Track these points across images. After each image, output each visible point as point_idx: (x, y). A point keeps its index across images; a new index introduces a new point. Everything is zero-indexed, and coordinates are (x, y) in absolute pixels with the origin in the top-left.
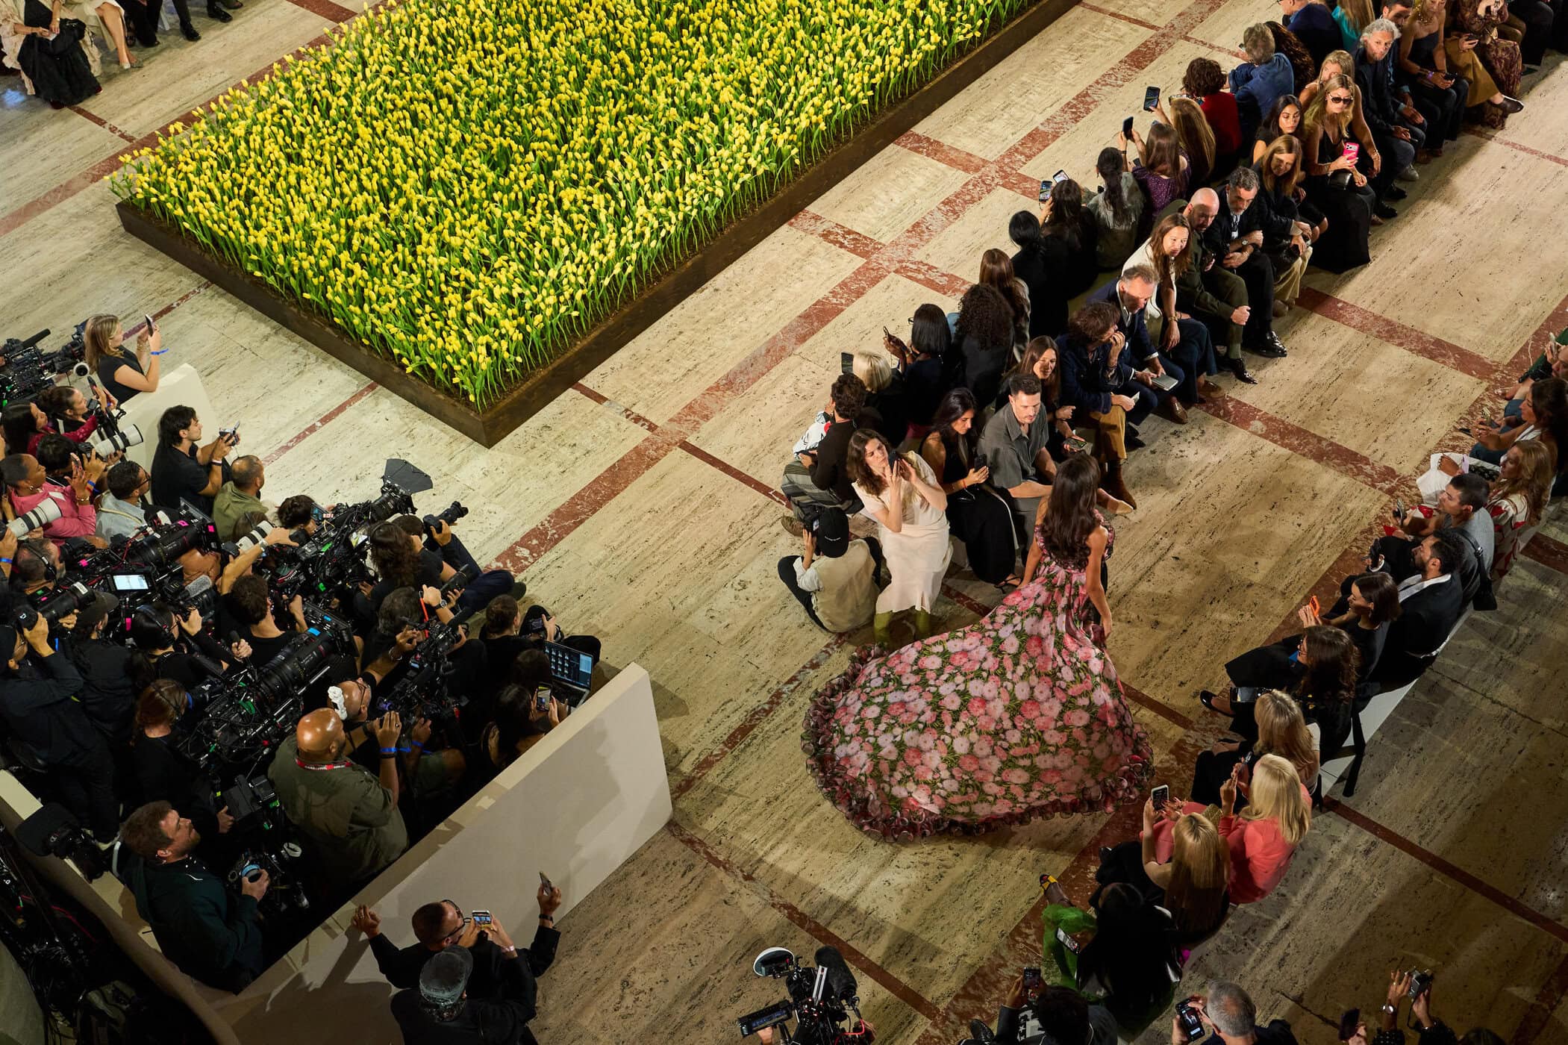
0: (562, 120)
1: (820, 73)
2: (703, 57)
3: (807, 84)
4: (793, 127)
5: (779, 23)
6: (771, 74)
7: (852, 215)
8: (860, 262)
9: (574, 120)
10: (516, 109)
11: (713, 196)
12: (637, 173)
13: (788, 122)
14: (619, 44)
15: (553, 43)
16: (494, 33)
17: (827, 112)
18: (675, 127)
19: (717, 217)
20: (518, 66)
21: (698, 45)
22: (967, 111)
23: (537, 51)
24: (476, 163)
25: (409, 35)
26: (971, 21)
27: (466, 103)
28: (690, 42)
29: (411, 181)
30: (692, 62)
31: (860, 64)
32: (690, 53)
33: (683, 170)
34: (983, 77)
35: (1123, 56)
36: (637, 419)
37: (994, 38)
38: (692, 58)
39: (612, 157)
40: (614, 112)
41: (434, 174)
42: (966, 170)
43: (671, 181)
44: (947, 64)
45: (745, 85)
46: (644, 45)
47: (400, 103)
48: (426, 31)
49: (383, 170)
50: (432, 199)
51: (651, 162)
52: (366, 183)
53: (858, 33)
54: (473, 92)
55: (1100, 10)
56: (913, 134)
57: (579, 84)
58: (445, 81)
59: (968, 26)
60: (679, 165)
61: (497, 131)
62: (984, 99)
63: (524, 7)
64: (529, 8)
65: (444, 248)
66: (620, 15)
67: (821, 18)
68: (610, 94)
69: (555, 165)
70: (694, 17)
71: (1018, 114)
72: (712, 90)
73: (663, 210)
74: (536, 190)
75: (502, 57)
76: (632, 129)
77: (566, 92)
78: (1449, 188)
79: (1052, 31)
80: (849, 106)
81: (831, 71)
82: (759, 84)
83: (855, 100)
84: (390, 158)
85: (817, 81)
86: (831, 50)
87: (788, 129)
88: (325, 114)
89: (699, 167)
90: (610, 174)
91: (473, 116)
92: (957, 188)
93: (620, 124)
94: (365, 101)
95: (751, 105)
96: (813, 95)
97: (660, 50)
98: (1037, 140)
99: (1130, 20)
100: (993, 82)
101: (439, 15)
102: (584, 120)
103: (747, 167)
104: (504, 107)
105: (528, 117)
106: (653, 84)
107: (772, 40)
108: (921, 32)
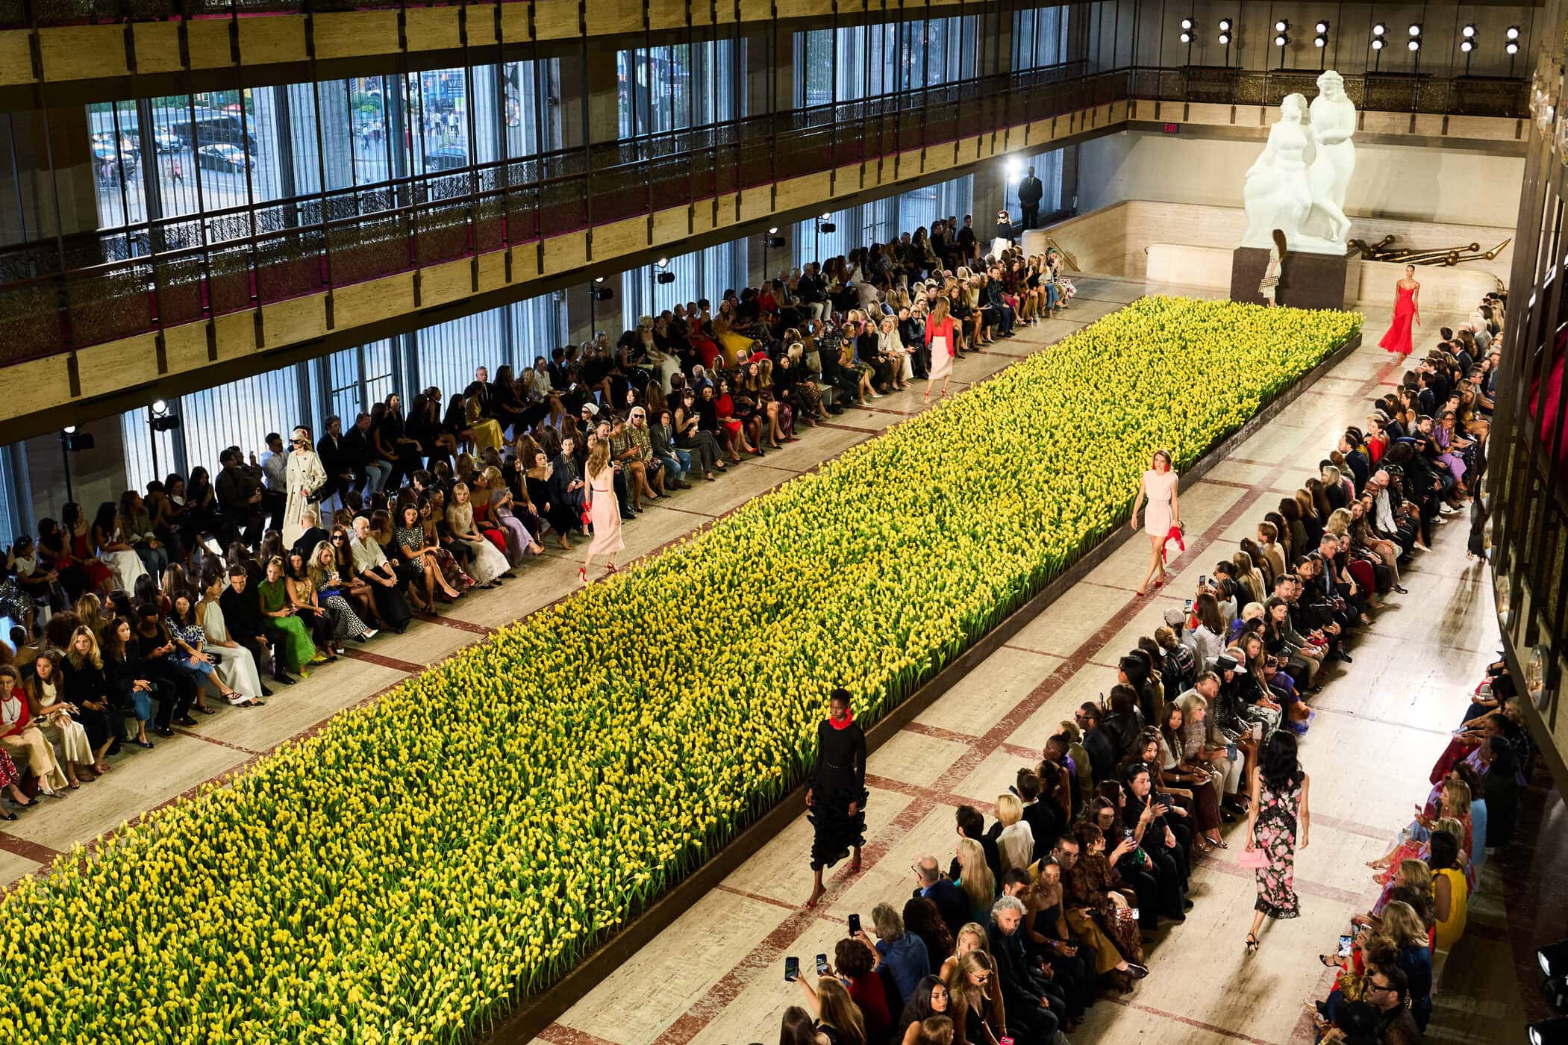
0: (168, 1030)
1: (457, 967)
2: (330, 954)
3: (443, 979)
4: (429, 1026)
5: (412, 917)
6: (404, 970)
9: (183, 1029)
10: (116, 1020)
13: (423, 1020)
14: (237, 944)
15: (163, 946)
16: (96, 937)
17: (464, 1008)
18: (298, 1032)
20: (122, 972)
21: (325, 942)
22: (613, 998)
23: (144, 955)
26: (611, 907)
27: (57, 1016)
28: (316, 939)
30: (318, 960)
31: (499, 956)
32: (316, 951)
34: (627, 963)
35: (764, 936)
37: (635, 923)
38: (318, 956)
40: (229, 1018)
44: (589, 951)
45: (376, 983)
46: (265, 944)
48: (16, 937)
53: (495, 924)
54: (67, 1003)
55: (737, 892)
56: (558, 1027)
57: (190, 990)
58: (34, 992)
59: (608, 913)
62: (629, 986)
63: (132, 908)
64: (137, 909)
66: (240, 913)
67: (456, 910)
68: (225, 998)
70: (320, 913)
71: (665, 1000)
72: (339, 989)
75: (104, 963)
77: (176, 998)
79: (692, 914)
80: (488, 1000)
81: (468, 964)
82: (390, 981)
83: (495, 993)
85: (454, 975)
86: (467, 942)
87: (424, 1029)
91: (65, 1030)
93: (235, 1031)
95: (382, 1004)
96: (450, 990)
97: (282, 949)
98: (686, 1027)
99: (768, 901)
100: (637, 968)
101: (34, 919)
102: (194, 1029)
104: (101, 1018)
105: (129, 1029)
106: (274, 986)
107: (404, 934)
108: (560, 921)
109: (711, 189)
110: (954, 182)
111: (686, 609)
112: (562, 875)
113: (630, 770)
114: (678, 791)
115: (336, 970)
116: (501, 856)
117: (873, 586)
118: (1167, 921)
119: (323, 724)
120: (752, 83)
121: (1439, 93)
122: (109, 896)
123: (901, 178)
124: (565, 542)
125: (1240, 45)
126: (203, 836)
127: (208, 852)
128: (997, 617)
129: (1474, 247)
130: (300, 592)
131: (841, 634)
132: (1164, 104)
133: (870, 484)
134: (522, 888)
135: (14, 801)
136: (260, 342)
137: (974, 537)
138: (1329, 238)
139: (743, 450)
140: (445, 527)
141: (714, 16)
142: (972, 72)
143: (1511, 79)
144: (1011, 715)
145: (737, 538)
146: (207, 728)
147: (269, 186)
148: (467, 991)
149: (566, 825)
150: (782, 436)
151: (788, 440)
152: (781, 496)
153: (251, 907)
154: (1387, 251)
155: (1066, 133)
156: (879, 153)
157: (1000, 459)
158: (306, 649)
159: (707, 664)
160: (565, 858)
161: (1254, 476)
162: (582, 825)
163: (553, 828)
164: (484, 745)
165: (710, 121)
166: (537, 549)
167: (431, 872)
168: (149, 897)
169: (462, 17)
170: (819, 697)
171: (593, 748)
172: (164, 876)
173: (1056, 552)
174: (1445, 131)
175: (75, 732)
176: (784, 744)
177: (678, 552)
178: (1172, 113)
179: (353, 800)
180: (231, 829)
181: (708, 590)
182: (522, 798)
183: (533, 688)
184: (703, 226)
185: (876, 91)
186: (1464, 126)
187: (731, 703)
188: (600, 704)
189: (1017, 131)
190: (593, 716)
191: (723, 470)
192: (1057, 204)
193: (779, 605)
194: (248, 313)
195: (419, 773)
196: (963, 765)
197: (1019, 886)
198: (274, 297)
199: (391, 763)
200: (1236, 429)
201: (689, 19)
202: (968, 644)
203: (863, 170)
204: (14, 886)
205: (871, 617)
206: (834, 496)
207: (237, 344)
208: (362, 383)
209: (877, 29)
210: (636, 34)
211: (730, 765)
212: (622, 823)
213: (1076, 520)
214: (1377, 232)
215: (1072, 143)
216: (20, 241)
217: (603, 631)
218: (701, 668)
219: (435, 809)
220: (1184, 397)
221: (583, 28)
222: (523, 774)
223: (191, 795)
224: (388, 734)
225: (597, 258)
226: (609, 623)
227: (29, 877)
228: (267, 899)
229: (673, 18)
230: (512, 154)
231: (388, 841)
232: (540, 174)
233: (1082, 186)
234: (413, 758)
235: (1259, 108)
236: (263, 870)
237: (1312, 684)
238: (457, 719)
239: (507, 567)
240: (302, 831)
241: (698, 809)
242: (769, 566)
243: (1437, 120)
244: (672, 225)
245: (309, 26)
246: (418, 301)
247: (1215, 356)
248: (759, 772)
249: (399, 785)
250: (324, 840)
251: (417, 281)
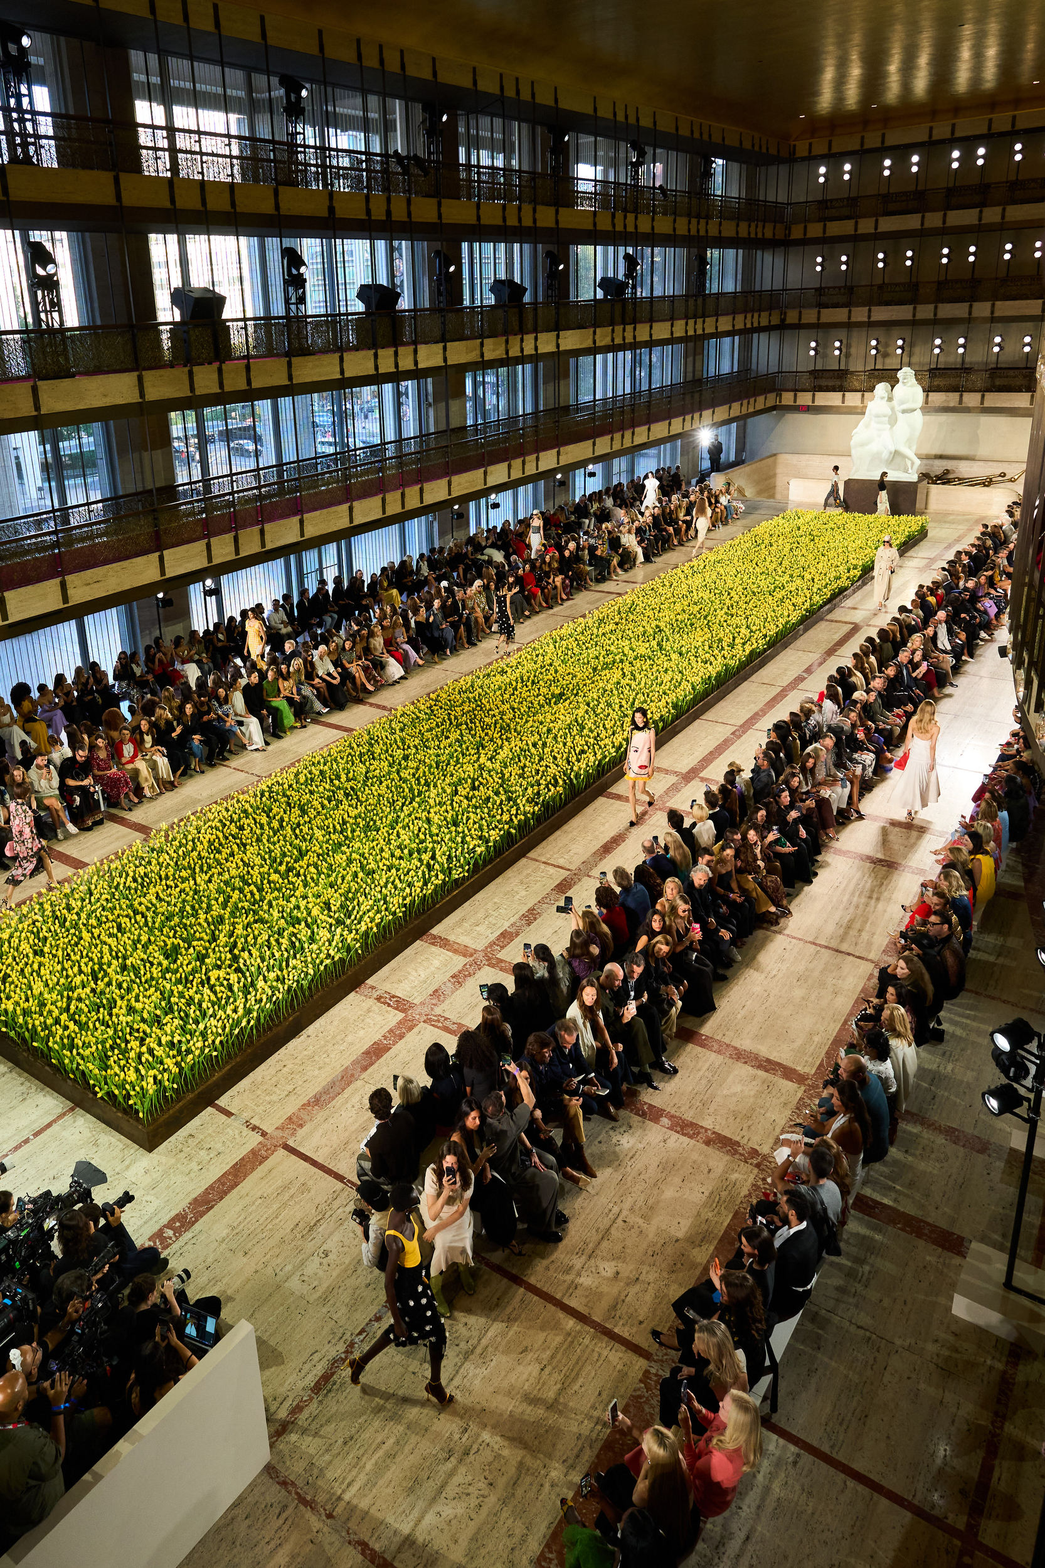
0: (212, 927)
1: (373, 898)
2: (301, 889)
3: (365, 904)
4: (357, 931)
5: (348, 869)
6: (343, 899)
7: (396, 986)
8: (401, 1015)
9: (220, 927)
10: (184, 921)
11: (307, 974)
12: (259, 960)
13: (353, 927)
14: (250, 882)
15: (210, 881)
16: (174, 875)
17: (377, 921)
18: (284, 931)
19: (309, 988)
20: (187, 894)
21: (299, 881)
22: (463, 920)
23: (199, 886)
24: (156, 955)
25: (121, 877)
26: (461, 866)
27: (153, 917)
28: (294, 880)
29: (113, 967)
30: (295, 892)
31: (397, 893)
32: (294, 887)
33: (288, 958)
35: (553, 886)
36: (254, 1128)
37: (476, 877)
38: (295, 889)
39: (243, 950)
40: (246, 922)
41: (128, 962)
42: (465, 956)
43: (281, 965)
44: (449, 892)
45: (327, 905)
46: (265, 882)
47: (111, 917)
48: (131, 874)
49: (96, 960)
50: (124, 978)
51: (268, 953)
52: (84, 968)
53: (395, 875)
54: (158, 911)
55: (537, 861)
56: (431, 934)
57: (224, 906)
58: (140, 904)
59: (460, 870)
60: (286, 954)
61: (171, 934)
62: (472, 913)
65: (131, 1010)
67: (373, 866)
68: (244, 911)
69: (207, 956)
70: (296, 866)
71: (494, 922)
72: (307, 908)
73: (275, 984)
74: (194, 971)
75: (178, 890)
76: (256, 932)
77: (216, 910)
78: (756, 962)
79: (509, 873)
80: (391, 917)
81: (379, 897)
82: (335, 905)
83: (394, 913)
84: (101, 952)
85: (371, 902)
86: (379, 884)
87: (354, 932)
88: (62, 925)
89: (298, 956)
90: (241, 961)
91: (157, 925)
92: (460, 967)
93: (249, 929)
94: (89, 916)
95: (331, 917)
96: (369, 911)
97: (275, 885)
98: (506, 937)
99: (554, 866)
100: (477, 903)
101: (141, 865)
102: (226, 928)
103: (328, 956)
104: (176, 919)
105: (191, 926)
106: (270, 905)
107: (343, 878)
108: (432, 873)
109: (521, 452)
110: (668, 445)
111: (506, 696)
112: (433, 848)
113: (474, 788)
114: (502, 801)
115: (305, 897)
116: (398, 835)
117: (618, 683)
118: (801, 884)
119: (299, 761)
120: (545, 390)
121: (978, 379)
122: (181, 853)
123: (635, 443)
124: (437, 660)
125: (848, 356)
126: (232, 821)
127: (234, 829)
128: (695, 701)
129: (1003, 475)
130: (286, 687)
131: (599, 711)
132: (799, 394)
133: (617, 624)
134: (411, 855)
135: (130, 801)
136: (263, 545)
137: (681, 654)
138: (906, 471)
139: (540, 604)
140: (367, 650)
141: (522, 350)
142: (679, 379)
143: (1027, 368)
144: (703, 760)
145: (537, 656)
146: (235, 762)
147: (269, 458)
148: (379, 911)
149: (436, 819)
150: (564, 597)
151: (568, 599)
152: (563, 631)
153: (258, 861)
154: (944, 479)
155: (738, 414)
156: (622, 429)
157: (697, 608)
158: (289, 718)
159: (519, 728)
160: (435, 838)
161: (857, 617)
162: (445, 819)
163: (428, 821)
164: (389, 773)
165: (521, 413)
166: (421, 662)
167: (359, 844)
168: (202, 854)
169: (376, 356)
170: (586, 748)
171: (452, 775)
172: (211, 843)
173: (732, 663)
174: (982, 403)
175: (163, 762)
176: (565, 775)
177: (502, 664)
178: (805, 399)
179: (315, 802)
180: (247, 818)
181: (520, 685)
182: (411, 803)
183: (417, 741)
184: (516, 474)
185: (620, 393)
186: (995, 399)
187: (533, 750)
188: (456, 751)
189: (707, 413)
190: (452, 757)
191: (528, 617)
192: (732, 458)
193: (562, 694)
194: (257, 528)
195: (352, 788)
196: (674, 789)
197: (707, 857)
198: (271, 519)
199: (336, 782)
200: (846, 589)
201: (507, 353)
202: (677, 717)
203: (612, 439)
204: (130, 846)
205: (617, 701)
206: (595, 631)
207: (249, 546)
208: (321, 570)
209: (620, 354)
210: (476, 363)
211: (532, 786)
212: (468, 818)
213: (744, 644)
214: (938, 467)
215: (741, 419)
216: (133, 491)
217: (458, 709)
218: (515, 730)
219: (362, 809)
220: (813, 570)
221: (445, 360)
222: (411, 790)
223: (226, 799)
224: (335, 766)
225: (454, 495)
226: (462, 704)
227: (138, 841)
228: (267, 857)
229: (498, 352)
230: (405, 436)
231: (334, 826)
232: (421, 446)
233: (748, 447)
234: (348, 780)
235: (860, 394)
236: (265, 841)
237: (895, 742)
238: (374, 758)
239: (403, 673)
240: (286, 819)
241: (513, 811)
242: (556, 671)
243: (978, 396)
244: (498, 473)
245: (290, 364)
246: (351, 521)
247: (832, 545)
248: (549, 790)
249: (340, 795)
250: (298, 825)
251: (351, 509)
